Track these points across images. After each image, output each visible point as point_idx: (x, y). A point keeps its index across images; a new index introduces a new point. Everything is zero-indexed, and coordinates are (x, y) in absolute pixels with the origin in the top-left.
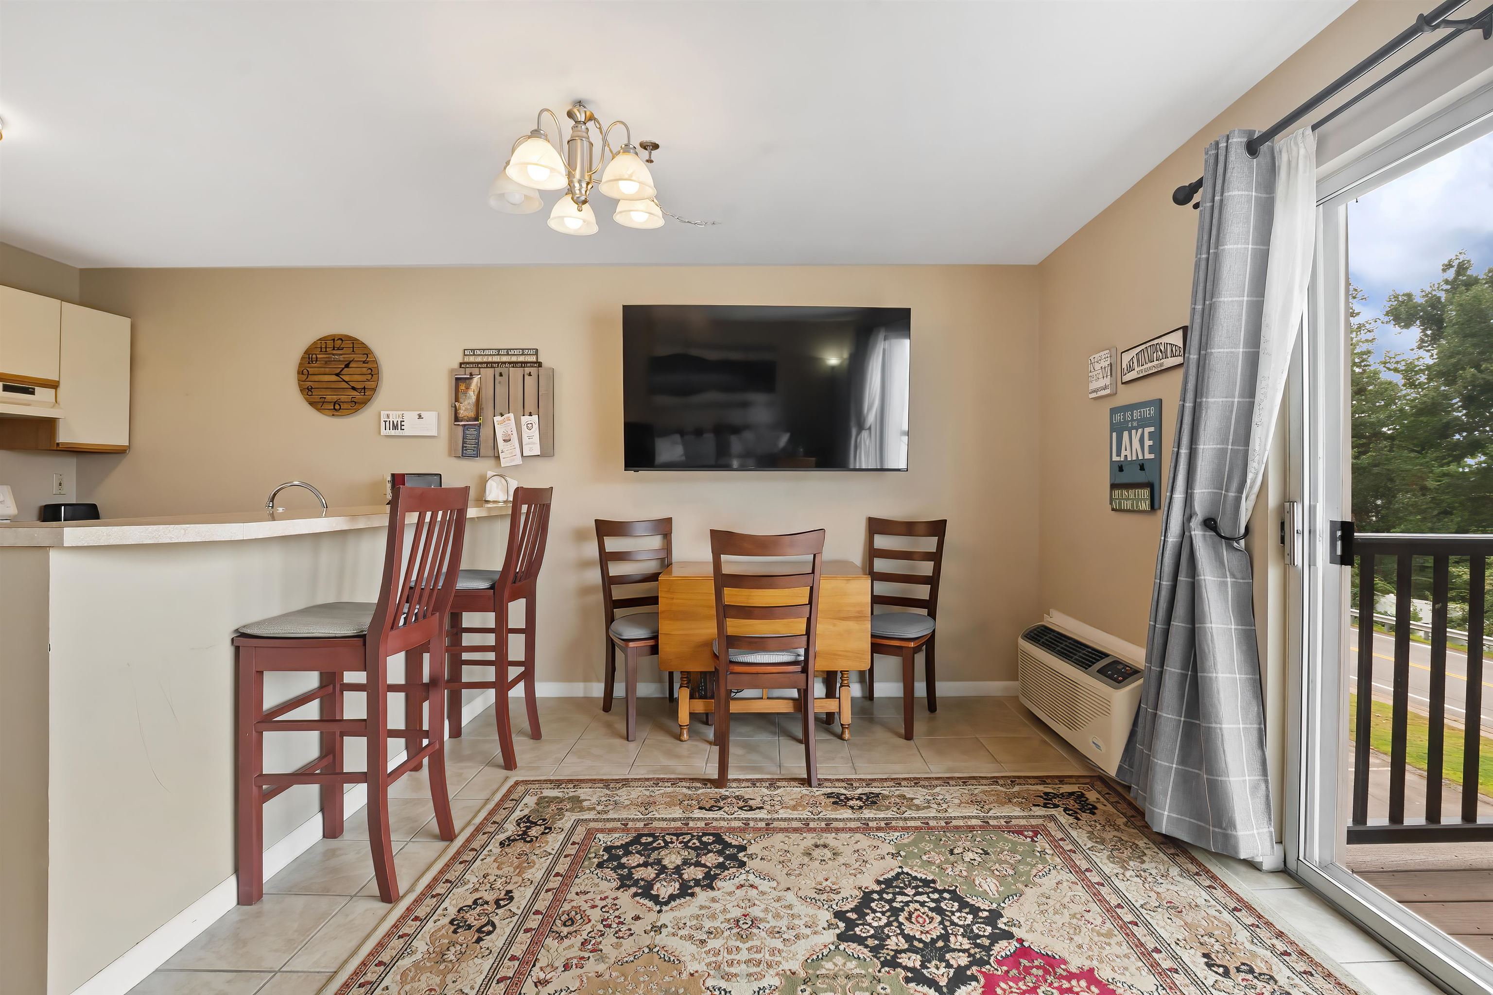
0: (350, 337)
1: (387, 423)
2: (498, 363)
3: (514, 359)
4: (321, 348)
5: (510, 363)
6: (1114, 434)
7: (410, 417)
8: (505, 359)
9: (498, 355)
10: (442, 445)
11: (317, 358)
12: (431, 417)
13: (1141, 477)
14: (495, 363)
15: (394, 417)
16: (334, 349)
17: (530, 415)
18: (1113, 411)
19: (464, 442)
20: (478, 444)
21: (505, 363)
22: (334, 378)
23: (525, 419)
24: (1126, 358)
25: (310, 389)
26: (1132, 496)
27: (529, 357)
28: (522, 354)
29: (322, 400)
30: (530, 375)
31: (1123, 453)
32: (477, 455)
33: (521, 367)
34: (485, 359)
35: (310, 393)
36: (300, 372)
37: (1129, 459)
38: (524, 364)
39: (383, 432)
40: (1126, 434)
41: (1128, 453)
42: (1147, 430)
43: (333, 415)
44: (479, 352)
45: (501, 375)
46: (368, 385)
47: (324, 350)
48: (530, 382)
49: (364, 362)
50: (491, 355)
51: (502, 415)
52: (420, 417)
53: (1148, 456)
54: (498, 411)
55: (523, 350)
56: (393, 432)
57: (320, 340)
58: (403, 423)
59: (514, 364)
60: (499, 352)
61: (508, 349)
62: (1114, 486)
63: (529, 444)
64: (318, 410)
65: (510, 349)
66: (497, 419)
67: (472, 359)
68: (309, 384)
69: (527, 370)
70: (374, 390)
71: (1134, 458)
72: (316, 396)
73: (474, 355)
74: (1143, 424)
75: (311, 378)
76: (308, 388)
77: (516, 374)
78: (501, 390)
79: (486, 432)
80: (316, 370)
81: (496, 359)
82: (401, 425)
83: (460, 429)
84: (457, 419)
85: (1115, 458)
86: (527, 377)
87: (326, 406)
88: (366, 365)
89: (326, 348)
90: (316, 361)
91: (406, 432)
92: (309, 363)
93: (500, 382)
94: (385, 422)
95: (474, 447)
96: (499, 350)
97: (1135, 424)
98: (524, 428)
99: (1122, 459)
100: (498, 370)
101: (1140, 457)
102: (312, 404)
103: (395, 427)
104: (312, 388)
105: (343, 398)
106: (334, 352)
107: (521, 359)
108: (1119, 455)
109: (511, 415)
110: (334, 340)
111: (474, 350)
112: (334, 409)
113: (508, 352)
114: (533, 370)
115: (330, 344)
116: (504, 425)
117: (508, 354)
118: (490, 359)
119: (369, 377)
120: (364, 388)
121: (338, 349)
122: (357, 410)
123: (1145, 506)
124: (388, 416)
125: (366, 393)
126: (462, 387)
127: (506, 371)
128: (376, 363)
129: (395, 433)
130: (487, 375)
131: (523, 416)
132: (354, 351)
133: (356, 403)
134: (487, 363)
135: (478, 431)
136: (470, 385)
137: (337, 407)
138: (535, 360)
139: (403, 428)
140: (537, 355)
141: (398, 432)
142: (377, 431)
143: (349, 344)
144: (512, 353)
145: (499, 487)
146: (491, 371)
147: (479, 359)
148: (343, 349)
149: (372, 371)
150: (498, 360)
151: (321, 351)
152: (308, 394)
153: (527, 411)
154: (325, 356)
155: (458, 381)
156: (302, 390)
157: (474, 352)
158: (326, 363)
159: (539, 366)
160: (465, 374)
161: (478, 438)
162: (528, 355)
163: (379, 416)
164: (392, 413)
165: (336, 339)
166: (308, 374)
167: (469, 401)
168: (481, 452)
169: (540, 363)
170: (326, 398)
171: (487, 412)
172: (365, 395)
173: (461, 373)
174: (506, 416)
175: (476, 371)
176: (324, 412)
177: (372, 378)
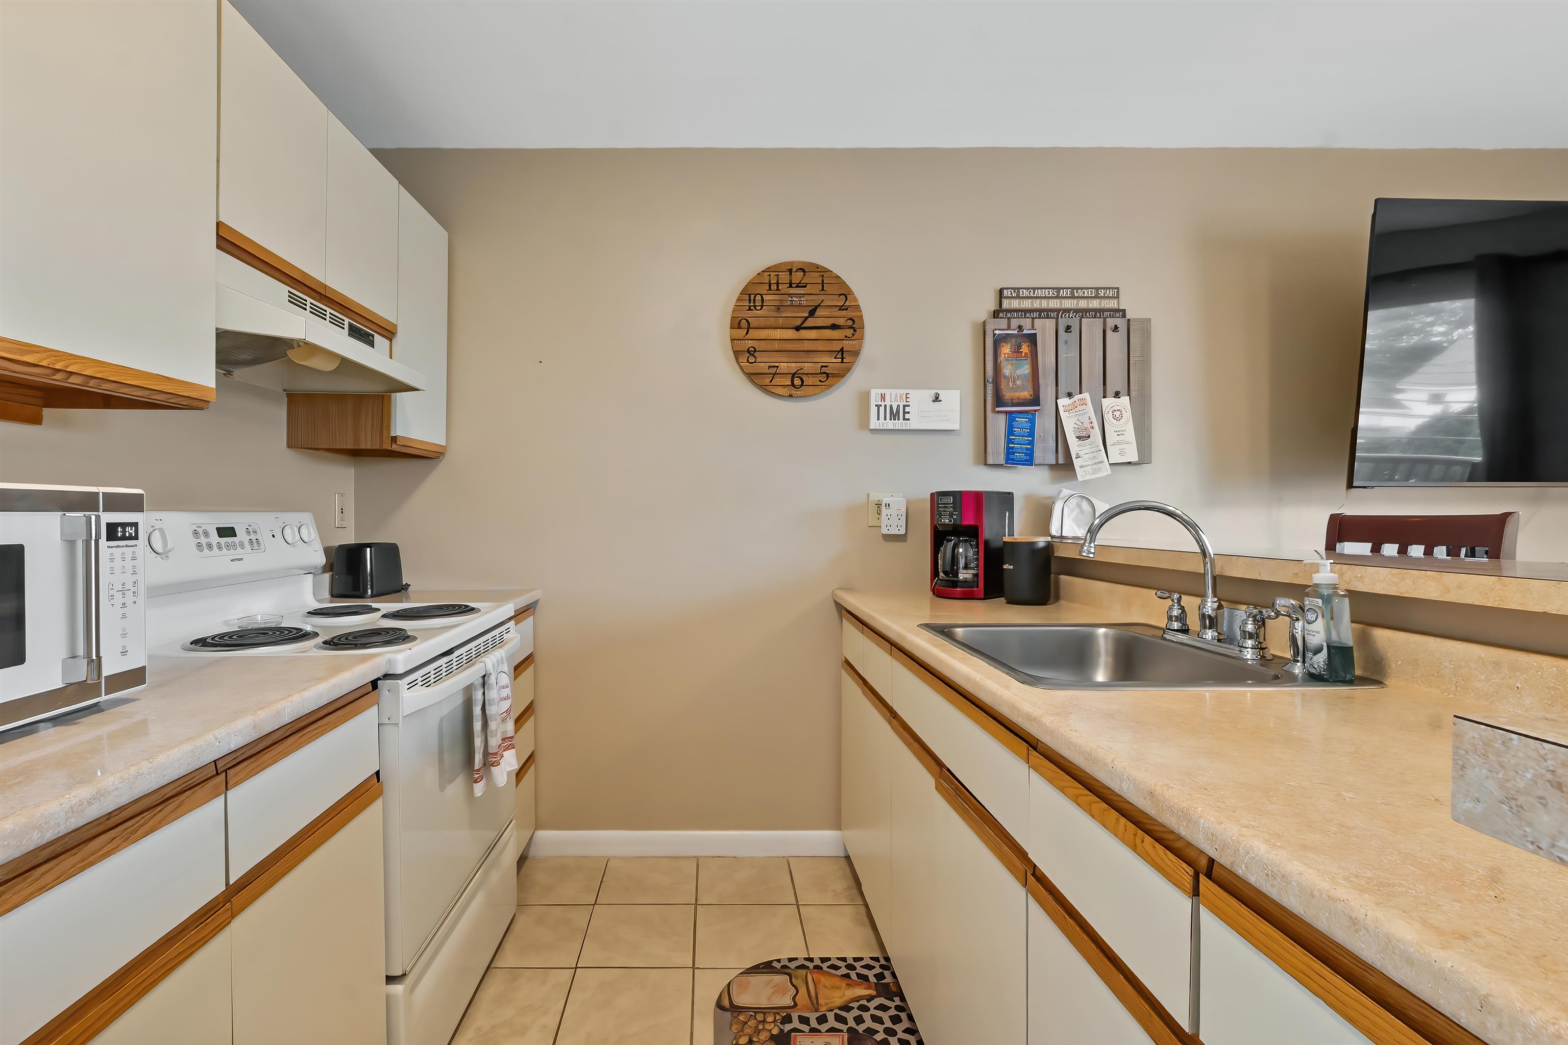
0: (818, 267)
1: (882, 409)
2: (1058, 311)
3: (1083, 304)
4: (770, 284)
5: (1076, 311)
7: (919, 399)
8: (1068, 304)
9: (1057, 297)
10: (967, 445)
11: (762, 300)
12: (952, 399)
14: (1053, 310)
15: (894, 398)
16: (791, 286)
17: (1117, 395)
19: (1009, 441)
20: (1031, 443)
21: (1067, 311)
22: (790, 334)
23: (1108, 403)
25: (751, 352)
27: (1106, 301)
28: (1096, 297)
29: (773, 370)
30: (1116, 328)
32: (1029, 461)
33: (1096, 317)
34: (1036, 304)
35: (752, 359)
36: (736, 324)
38: (1097, 313)
39: (874, 424)
43: (791, 396)
44: (1027, 293)
45: (1067, 329)
46: (847, 345)
47: (774, 287)
48: (1116, 341)
49: (841, 308)
50: (1045, 297)
51: (1070, 395)
52: (937, 399)
54: (1063, 388)
55: (1097, 289)
56: (891, 424)
57: (768, 270)
58: (907, 409)
59: (1083, 313)
60: (1058, 292)
61: (1073, 289)
63: (1118, 443)
64: (763, 388)
65: (1078, 289)
66: (1063, 402)
67: (1015, 304)
68: (750, 343)
69: (1111, 322)
70: (856, 353)
72: (763, 363)
73: (1018, 297)
75: (753, 333)
76: (748, 351)
77: (1091, 328)
78: (1068, 355)
79: (1044, 424)
80: (762, 322)
81: (1054, 304)
82: (905, 413)
83: (1002, 420)
84: (999, 401)
86: (1109, 333)
87: (777, 380)
88: (844, 313)
89: (778, 284)
90: (762, 306)
91: (913, 424)
92: (750, 309)
93: (1066, 342)
94: (878, 406)
95: (1027, 449)
96: (1059, 289)
98: (1108, 417)
100: (1062, 322)
102: (752, 376)
103: (894, 415)
104: (755, 351)
105: (807, 367)
106: (792, 291)
107: (1095, 304)
109: (1086, 395)
110: (790, 271)
111: (1019, 289)
112: (793, 385)
113: (1072, 293)
114: (1120, 322)
115: (784, 277)
116: (1075, 413)
117: (1073, 297)
118: (1044, 304)
119: (849, 332)
120: (842, 350)
121: (798, 286)
122: (830, 386)
124: (883, 397)
125: (842, 360)
126: (1006, 349)
127: (1074, 322)
128: (857, 308)
129: (894, 425)
130: (1045, 329)
131: (1104, 397)
132: (823, 290)
133: (828, 375)
134: (1040, 311)
135: (1032, 422)
136: (1019, 347)
137: (797, 382)
138: (1116, 306)
139: (907, 416)
140: (1118, 297)
141: (899, 424)
142: (864, 422)
143: (815, 278)
144: (1080, 293)
145: (1075, 513)
146: (1050, 324)
147: (1027, 304)
148: (805, 287)
149: (854, 321)
150: (1058, 306)
151: (770, 289)
152: (748, 361)
153: (1110, 390)
154: (776, 297)
155: (998, 341)
156: (737, 354)
157: (1018, 293)
158: (778, 308)
159: (1124, 316)
160: (1009, 328)
161: (1032, 434)
162: (1104, 297)
163: (865, 397)
164: (887, 392)
165: (794, 270)
166: (749, 328)
167: (1018, 372)
168: (1038, 456)
169: (1124, 311)
170: (777, 367)
171: (1047, 392)
172: (842, 362)
173: (999, 327)
174: (1077, 397)
175: (1026, 323)
176: (774, 390)
177: (853, 335)
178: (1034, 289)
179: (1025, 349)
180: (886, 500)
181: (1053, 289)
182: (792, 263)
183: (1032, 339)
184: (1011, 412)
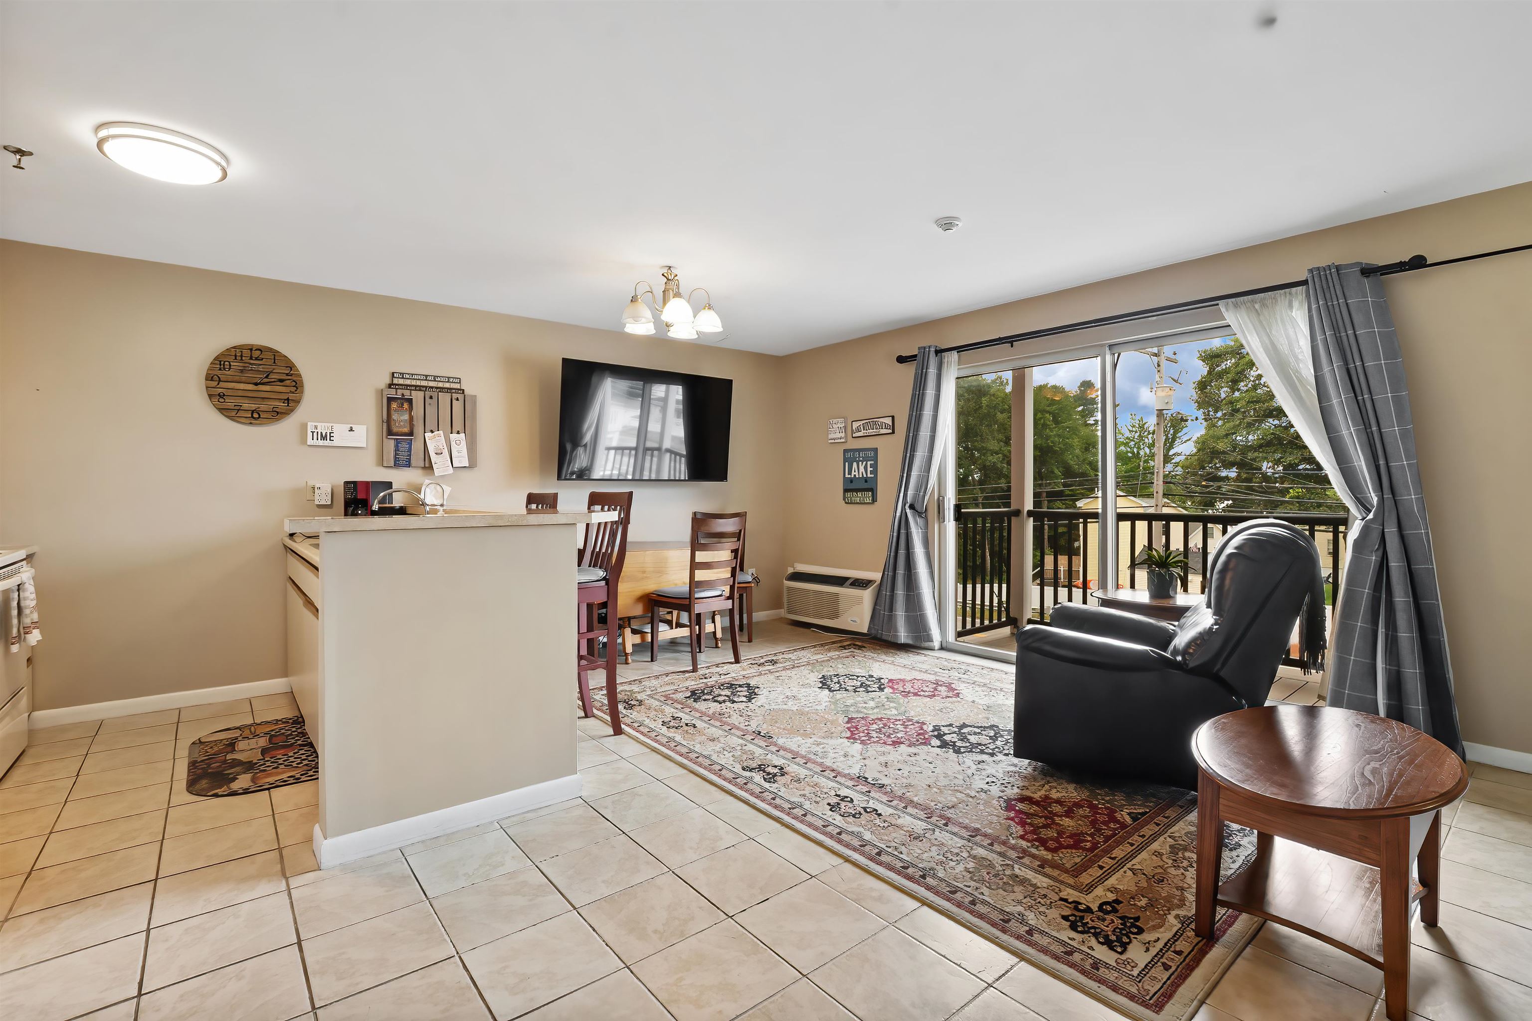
0: (271, 349)
1: (315, 434)
2: (426, 387)
3: (440, 385)
4: (236, 356)
5: (437, 388)
6: (847, 464)
7: (340, 429)
8: (432, 384)
9: (426, 380)
10: (370, 456)
11: (230, 365)
12: (361, 430)
13: (866, 486)
14: (423, 387)
15: (323, 428)
16: (251, 359)
17: (458, 433)
18: (845, 451)
19: (396, 454)
20: (410, 455)
21: (432, 387)
22: (251, 387)
23: (453, 436)
24: (855, 425)
25: (221, 396)
26: (860, 495)
27: (454, 384)
28: (448, 382)
29: (238, 408)
30: (457, 399)
31: (853, 473)
32: (408, 465)
33: (448, 392)
34: (414, 383)
35: (222, 400)
36: (209, 378)
37: (857, 476)
38: (449, 390)
39: (310, 441)
40: (855, 465)
41: (856, 473)
42: (869, 463)
43: (251, 423)
44: (408, 376)
45: (431, 397)
46: (292, 396)
47: (239, 358)
48: (457, 406)
49: (287, 374)
50: (419, 379)
51: (432, 432)
52: (351, 430)
53: (869, 475)
54: (428, 428)
55: (449, 378)
56: (321, 443)
57: (234, 347)
58: (332, 435)
59: (441, 389)
60: (426, 378)
61: (435, 376)
62: (846, 491)
63: (458, 457)
64: (230, 418)
65: (437, 377)
66: (428, 435)
67: (401, 381)
68: (221, 390)
69: (455, 396)
70: (298, 402)
71: (861, 476)
72: (230, 403)
73: (403, 378)
74: (866, 459)
75: (222, 384)
76: (219, 395)
77: (444, 398)
78: (431, 411)
79: (417, 446)
80: (230, 378)
81: (423, 383)
82: (330, 437)
83: (392, 443)
84: (390, 433)
85: (847, 476)
86: (454, 401)
87: (241, 414)
88: (290, 377)
89: (242, 356)
90: (230, 369)
91: (336, 443)
92: (220, 369)
93: (430, 404)
94: (313, 432)
95: (407, 459)
96: (426, 376)
97: (861, 459)
98: (453, 444)
99: (853, 476)
100: (428, 394)
101: (865, 476)
102: (222, 410)
103: (324, 438)
104: (224, 395)
105: (263, 407)
106: (252, 362)
107: (447, 385)
108: (850, 473)
109: (441, 432)
110: (251, 350)
111: (403, 374)
112: (252, 417)
113: (434, 378)
114: (460, 397)
115: (247, 353)
116: (435, 441)
117: (434, 381)
118: (418, 383)
119: (293, 389)
120: (288, 399)
121: (256, 359)
122: (278, 420)
123: (869, 500)
124: (316, 427)
125: (288, 404)
126: (394, 405)
127: (434, 395)
128: (300, 376)
129: (323, 443)
130: (417, 396)
131: (451, 433)
132: (274, 363)
133: (278, 413)
134: (416, 386)
135: (410, 444)
136: (403, 404)
137: (256, 415)
138: (459, 387)
139: (332, 438)
140: (460, 383)
141: (327, 443)
142: (304, 441)
143: (270, 355)
144: (439, 379)
145: (433, 493)
146: (421, 394)
147: (408, 382)
148: (262, 360)
149: (296, 384)
150: (426, 385)
151: (236, 359)
152: (219, 401)
153: (455, 430)
154: (241, 364)
155: (390, 400)
156: (211, 396)
157: (403, 376)
158: (242, 371)
159: (463, 393)
160: (396, 395)
161: (410, 450)
162: (452, 382)
163: (304, 427)
164: (319, 425)
165: (254, 349)
166: (220, 381)
167: (402, 418)
168: (413, 462)
169: (463, 390)
170: (241, 406)
171: (419, 429)
172: (288, 406)
173: (392, 393)
174: (436, 433)
175: (407, 393)
176: (238, 419)
177: (296, 391)
178: (412, 375)
179: (406, 406)
180: (317, 485)
181: (423, 375)
182: (253, 345)
183: (410, 401)
184: (397, 439)
